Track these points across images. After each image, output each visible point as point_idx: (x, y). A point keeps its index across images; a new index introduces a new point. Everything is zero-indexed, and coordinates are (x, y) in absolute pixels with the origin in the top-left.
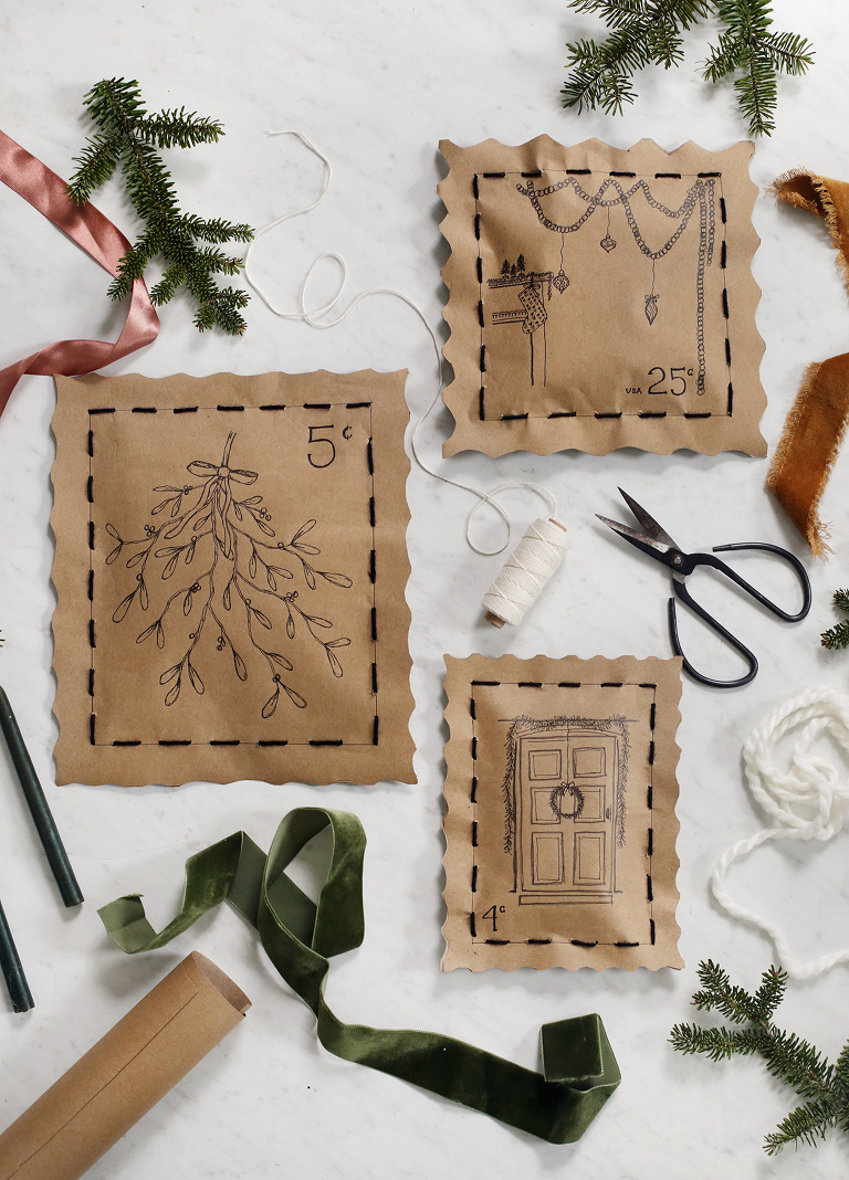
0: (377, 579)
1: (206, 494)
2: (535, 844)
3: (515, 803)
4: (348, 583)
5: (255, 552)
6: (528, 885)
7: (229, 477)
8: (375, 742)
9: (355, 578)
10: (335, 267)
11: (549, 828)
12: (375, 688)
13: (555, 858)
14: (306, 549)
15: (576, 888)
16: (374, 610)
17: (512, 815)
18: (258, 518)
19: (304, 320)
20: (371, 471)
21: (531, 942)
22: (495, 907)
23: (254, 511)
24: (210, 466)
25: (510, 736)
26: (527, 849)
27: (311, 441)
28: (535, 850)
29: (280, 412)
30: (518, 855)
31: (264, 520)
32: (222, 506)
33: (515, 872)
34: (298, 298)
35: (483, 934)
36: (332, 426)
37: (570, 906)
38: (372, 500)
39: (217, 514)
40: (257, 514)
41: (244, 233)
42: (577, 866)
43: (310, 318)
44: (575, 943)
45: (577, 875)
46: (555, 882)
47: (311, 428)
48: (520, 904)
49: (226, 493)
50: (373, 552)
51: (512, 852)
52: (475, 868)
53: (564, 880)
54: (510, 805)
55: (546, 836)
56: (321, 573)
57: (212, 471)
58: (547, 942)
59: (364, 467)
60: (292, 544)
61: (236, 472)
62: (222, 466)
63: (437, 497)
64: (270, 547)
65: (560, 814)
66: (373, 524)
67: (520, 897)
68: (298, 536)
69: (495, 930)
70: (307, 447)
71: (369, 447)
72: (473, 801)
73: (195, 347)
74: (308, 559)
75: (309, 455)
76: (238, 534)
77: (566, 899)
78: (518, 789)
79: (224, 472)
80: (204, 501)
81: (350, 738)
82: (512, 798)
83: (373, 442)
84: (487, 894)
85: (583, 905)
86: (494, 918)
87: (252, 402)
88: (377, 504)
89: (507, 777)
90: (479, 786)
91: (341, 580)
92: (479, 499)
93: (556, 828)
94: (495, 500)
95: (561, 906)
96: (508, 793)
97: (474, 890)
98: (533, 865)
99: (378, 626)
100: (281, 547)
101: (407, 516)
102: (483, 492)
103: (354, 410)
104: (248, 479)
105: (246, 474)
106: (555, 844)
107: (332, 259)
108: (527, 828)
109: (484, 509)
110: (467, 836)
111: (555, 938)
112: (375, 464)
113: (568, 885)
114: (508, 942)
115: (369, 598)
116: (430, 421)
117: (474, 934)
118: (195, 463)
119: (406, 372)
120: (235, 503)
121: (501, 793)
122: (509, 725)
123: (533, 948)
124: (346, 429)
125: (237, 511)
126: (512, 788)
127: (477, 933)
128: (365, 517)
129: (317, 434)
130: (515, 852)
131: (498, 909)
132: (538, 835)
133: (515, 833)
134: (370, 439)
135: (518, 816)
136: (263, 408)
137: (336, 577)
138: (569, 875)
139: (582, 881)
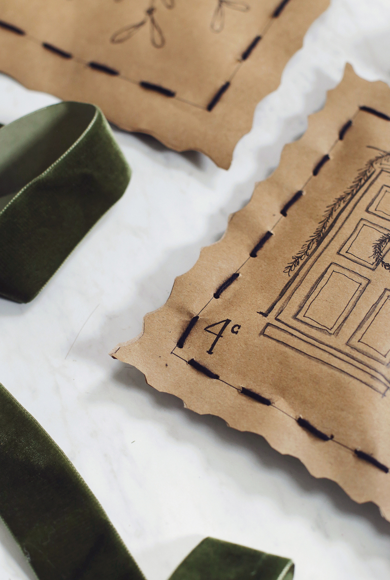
2: (327, 276)
3: (332, 226)
6: (286, 316)
8: (210, 107)
11: (357, 268)
12: (245, 55)
13: (342, 303)
15: (347, 350)
17: (320, 237)
21: (246, 392)
22: (228, 321)
25: (371, 163)
26: (313, 277)
28: (323, 282)
30: (298, 279)
33: (282, 294)
35: (192, 349)
37: (325, 368)
42: (365, 326)
44: (302, 423)
45: (358, 335)
46: (324, 330)
48: (262, 333)
51: (292, 274)
52: (235, 276)
53: (337, 333)
54: (324, 227)
55: (347, 273)
58: (267, 402)
65: (380, 260)
67: (268, 324)
69: (210, 352)
72: (284, 212)
77: (325, 357)
78: (344, 214)
81: (186, 94)
82: (331, 221)
84: (230, 304)
85: (343, 375)
86: (219, 336)
89: (341, 199)
90: (301, 201)
93: (365, 272)
95: (314, 362)
96: (331, 215)
97: (217, 295)
98: (308, 297)
99: (287, 7)
106: (352, 288)
108: (329, 255)
110: (251, 243)
111: (280, 403)
113: (339, 342)
114: (217, 377)
117: (180, 344)
121: (322, 212)
122: (378, 153)
123: (243, 400)
126: (338, 211)
127: (186, 346)
130: (297, 275)
131: (230, 326)
132: (337, 268)
133: (310, 256)
135: (326, 240)
138: (348, 330)
139: (360, 346)
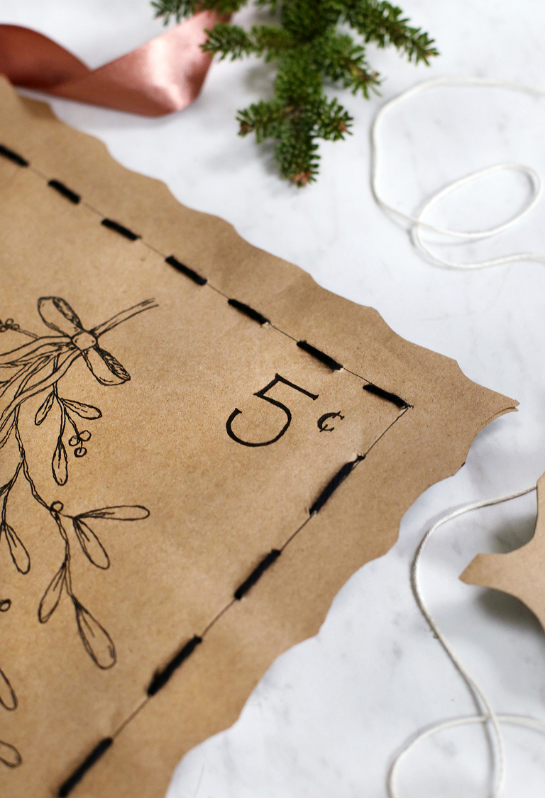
0: (162, 695)
1: (26, 350)
4: (105, 659)
5: (9, 486)
7: (84, 354)
9: (127, 658)
10: (521, 191)
14: (92, 546)
16: (105, 744)
18: (65, 440)
19: (409, 232)
20: (317, 505)
23: (69, 426)
24: (75, 319)
27: (260, 394)
29: (254, 326)
31: (70, 451)
32: (30, 383)
34: (427, 198)
36: (315, 397)
38: (274, 556)
39: (13, 390)
40: (70, 433)
41: (420, 47)
43: (420, 233)
47: (278, 378)
49: (56, 370)
50: (195, 642)
56: (79, 607)
57: (69, 328)
59: (309, 493)
60: (77, 520)
61: (103, 353)
62: (92, 332)
63: (398, 652)
64: (38, 497)
66: (239, 594)
68: (98, 514)
70: (244, 396)
71: (347, 469)
73: (218, 163)
74: (78, 562)
75: (237, 412)
76: (12, 441)
79: (84, 341)
80: (14, 357)
83: (360, 467)
87: (224, 283)
88: (277, 566)
91: (99, 645)
92: (471, 709)
94: (502, 734)
99: (89, 777)
100: (55, 511)
101: (311, 627)
102: (491, 703)
103: (372, 399)
104: (108, 375)
105: (114, 366)
107: (524, 179)
109: (467, 737)
112: (333, 502)
115: (118, 714)
116: (493, 518)
118: (57, 302)
119: (511, 406)
120: (54, 394)
124: (334, 415)
125: (46, 407)
128: (238, 573)
129: (278, 392)
134: (360, 458)
136: (234, 303)
137: (97, 632)
